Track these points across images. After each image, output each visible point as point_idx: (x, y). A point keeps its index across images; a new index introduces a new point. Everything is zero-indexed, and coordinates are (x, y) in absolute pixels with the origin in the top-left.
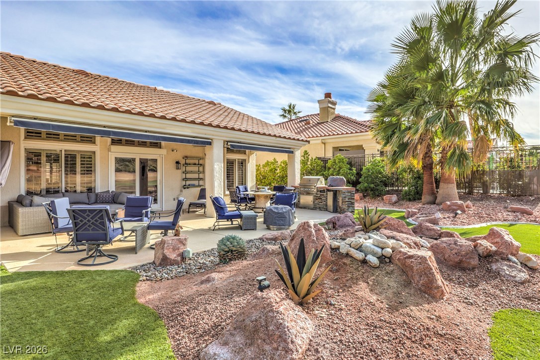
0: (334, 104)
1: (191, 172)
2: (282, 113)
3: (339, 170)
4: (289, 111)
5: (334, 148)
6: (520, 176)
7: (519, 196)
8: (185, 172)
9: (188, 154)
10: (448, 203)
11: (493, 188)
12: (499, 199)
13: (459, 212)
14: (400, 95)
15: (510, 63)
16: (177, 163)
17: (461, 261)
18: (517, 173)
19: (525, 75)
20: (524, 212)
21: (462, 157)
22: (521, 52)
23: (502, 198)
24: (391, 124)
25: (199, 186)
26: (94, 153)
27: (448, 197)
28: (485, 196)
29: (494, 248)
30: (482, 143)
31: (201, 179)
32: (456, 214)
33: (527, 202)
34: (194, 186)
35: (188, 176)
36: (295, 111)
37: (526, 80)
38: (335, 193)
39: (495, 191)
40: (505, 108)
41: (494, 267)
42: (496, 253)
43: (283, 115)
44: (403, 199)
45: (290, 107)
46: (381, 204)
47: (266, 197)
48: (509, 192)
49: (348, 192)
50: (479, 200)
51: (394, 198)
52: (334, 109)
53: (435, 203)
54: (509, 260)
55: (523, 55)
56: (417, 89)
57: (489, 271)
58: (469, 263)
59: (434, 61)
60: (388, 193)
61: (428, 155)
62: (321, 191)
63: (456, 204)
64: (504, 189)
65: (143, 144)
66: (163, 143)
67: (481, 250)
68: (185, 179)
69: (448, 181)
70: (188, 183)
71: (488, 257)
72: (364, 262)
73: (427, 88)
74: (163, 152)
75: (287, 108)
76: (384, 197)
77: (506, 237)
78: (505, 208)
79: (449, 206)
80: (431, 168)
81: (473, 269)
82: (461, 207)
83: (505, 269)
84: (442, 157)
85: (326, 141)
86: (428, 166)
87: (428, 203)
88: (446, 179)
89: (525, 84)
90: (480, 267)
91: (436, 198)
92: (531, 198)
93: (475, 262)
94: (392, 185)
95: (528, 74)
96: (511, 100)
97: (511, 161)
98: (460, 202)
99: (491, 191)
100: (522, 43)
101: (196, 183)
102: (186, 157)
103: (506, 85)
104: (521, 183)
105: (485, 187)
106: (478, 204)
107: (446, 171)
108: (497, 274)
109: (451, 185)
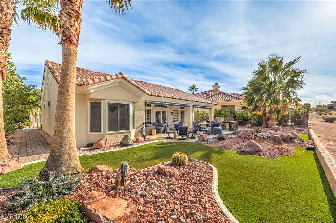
0: (219, 87)
1: (176, 116)
2: (189, 89)
3: (227, 115)
4: (193, 88)
5: (222, 106)
6: (299, 117)
7: (299, 125)
8: (174, 116)
9: (175, 109)
10: (273, 127)
11: (289, 122)
12: (291, 126)
13: (278, 130)
14: (254, 89)
15: (295, 79)
16: (172, 113)
17: (285, 139)
18: (298, 116)
19: (301, 82)
20: (300, 130)
21: (278, 111)
22: (300, 76)
23: (292, 126)
24: (250, 99)
25: (178, 121)
26: (151, 110)
27: (273, 125)
28: (286, 125)
29: (293, 136)
30: (285, 106)
31: (178, 118)
32: (277, 131)
33: (302, 127)
34: (176, 121)
35: (175, 117)
36: (195, 88)
37: (301, 85)
38: (230, 123)
39: (290, 123)
40: (294, 94)
41: (293, 140)
42: (293, 137)
43: (190, 90)
44: (253, 126)
45: (193, 86)
46: (245, 128)
47: (205, 125)
48: (295, 123)
49: (236, 123)
50: (283, 126)
51: (250, 125)
52: (219, 89)
53: (267, 127)
54: (297, 139)
55: (300, 77)
56: (261, 87)
57: (292, 141)
58: (287, 140)
59: (268, 78)
60: (247, 123)
61: (265, 110)
62: (224, 123)
63: (276, 128)
64: (293, 122)
65: (162, 106)
66: (168, 106)
67: (289, 137)
68: (174, 118)
69: (273, 119)
70: (175, 120)
71: (291, 138)
72: (264, 138)
73: (265, 87)
74: (168, 109)
75: (192, 86)
76: (246, 125)
77: (296, 134)
78: (294, 129)
79: (274, 128)
80: (266, 115)
81: (288, 141)
82: (278, 128)
83: (296, 141)
84: (270, 111)
85: (219, 103)
86: (265, 114)
87: (265, 127)
88: (272, 119)
89: (301, 86)
90: (289, 140)
91: (268, 125)
92: (304, 126)
93: (288, 139)
94: (248, 121)
95: (302, 83)
96: (296, 91)
97: (296, 112)
98: (277, 127)
99: (288, 123)
100: (300, 73)
101: (177, 119)
102: (174, 111)
103: (294, 87)
104: (299, 120)
105: (286, 122)
106: (283, 127)
107: (272, 116)
108: (294, 142)
109: (273, 121)
